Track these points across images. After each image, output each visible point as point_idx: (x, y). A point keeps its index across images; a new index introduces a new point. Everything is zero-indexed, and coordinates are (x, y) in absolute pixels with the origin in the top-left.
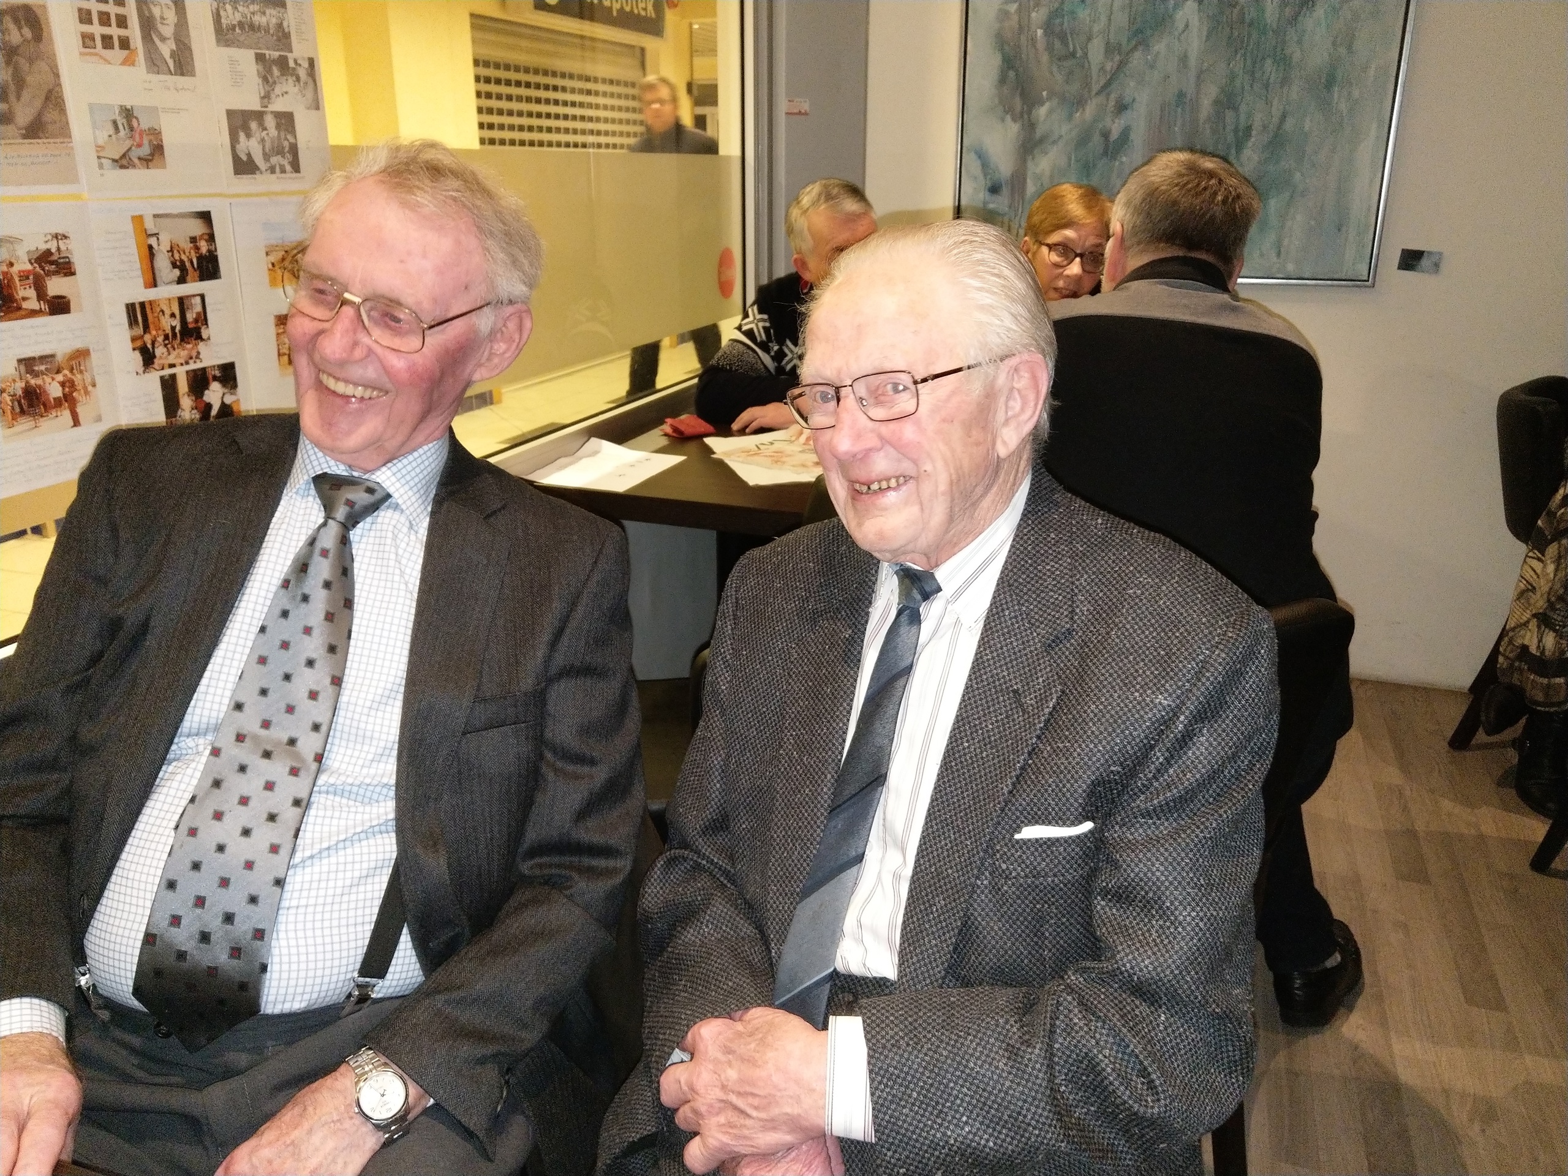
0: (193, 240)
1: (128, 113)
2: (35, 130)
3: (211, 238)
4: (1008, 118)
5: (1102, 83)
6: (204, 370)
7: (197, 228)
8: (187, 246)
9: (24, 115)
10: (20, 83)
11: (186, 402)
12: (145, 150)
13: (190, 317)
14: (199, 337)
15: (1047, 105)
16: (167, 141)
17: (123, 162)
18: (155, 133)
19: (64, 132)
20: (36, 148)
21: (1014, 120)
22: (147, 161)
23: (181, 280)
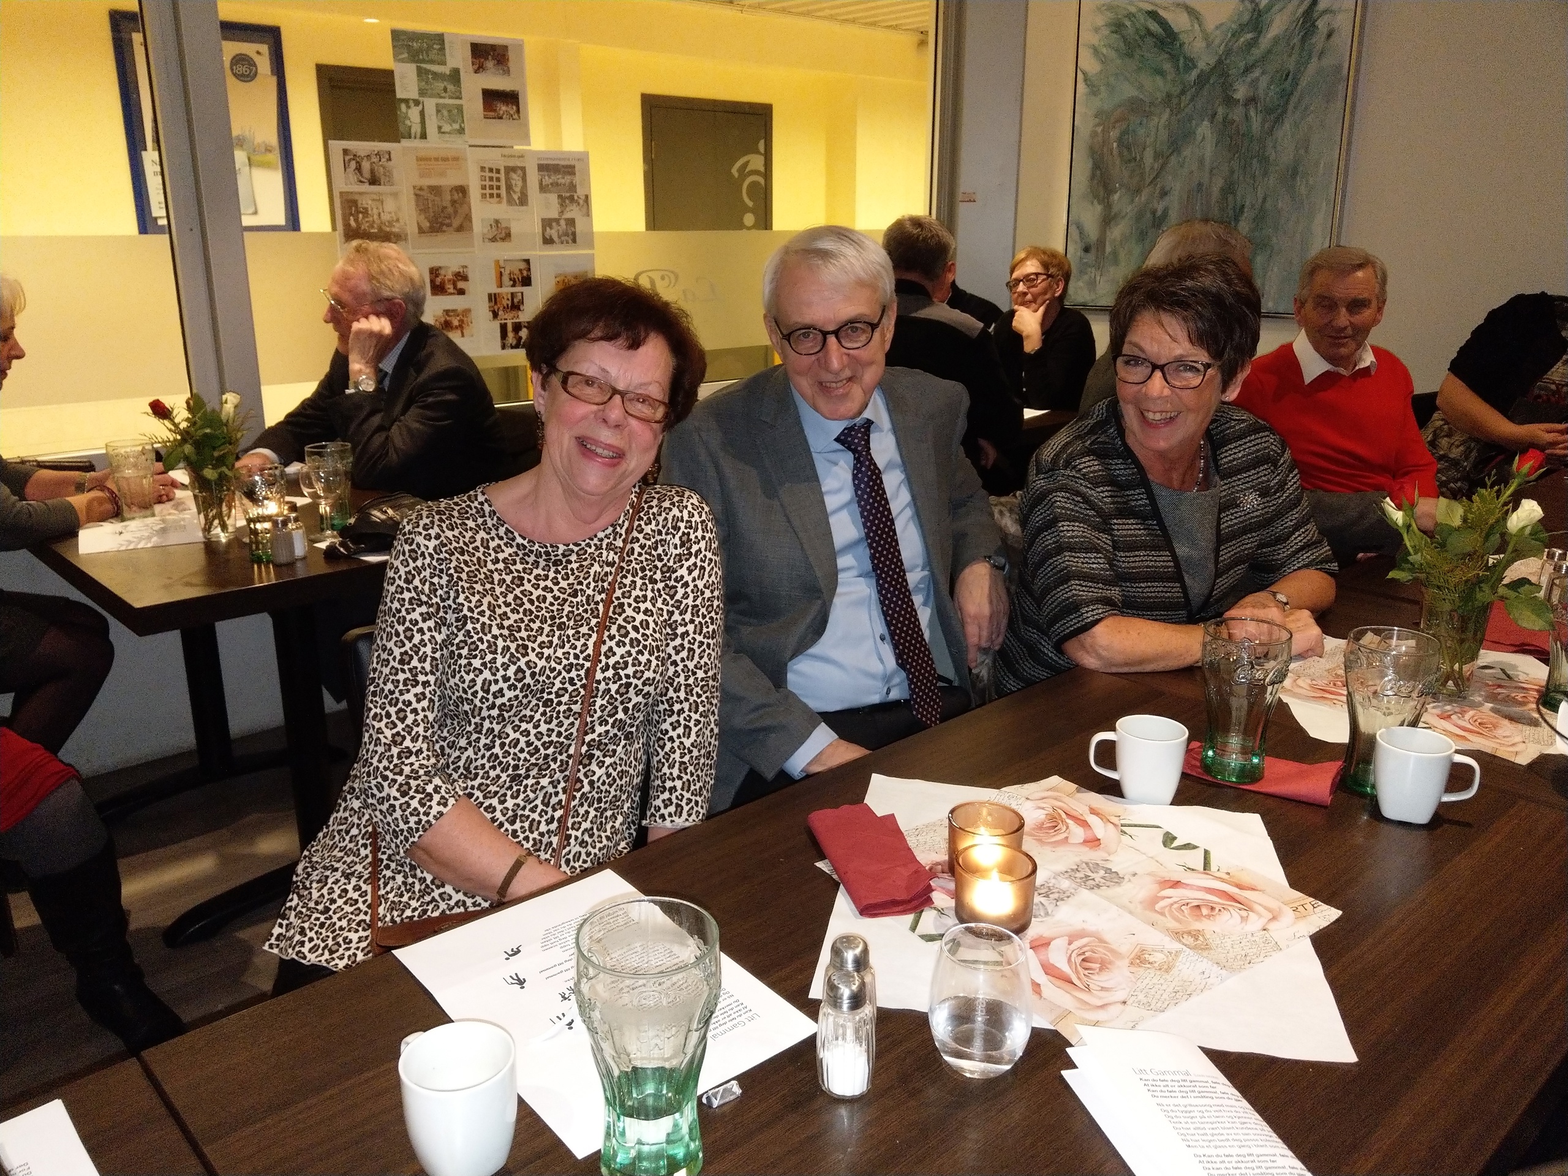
0: (520, 270)
1: (497, 222)
2: (460, 229)
3: (529, 270)
4: (1095, 202)
5: (1152, 177)
6: (520, 323)
7: (523, 266)
8: (517, 272)
9: (456, 223)
10: (456, 212)
11: (511, 335)
12: (503, 235)
13: (516, 300)
14: (519, 309)
15: (1118, 194)
16: (512, 231)
17: (493, 240)
18: (508, 229)
19: (471, 229)
20: (458, 235)
21: (1099, 203)
22: (503, 239)
23: (514, 286)
